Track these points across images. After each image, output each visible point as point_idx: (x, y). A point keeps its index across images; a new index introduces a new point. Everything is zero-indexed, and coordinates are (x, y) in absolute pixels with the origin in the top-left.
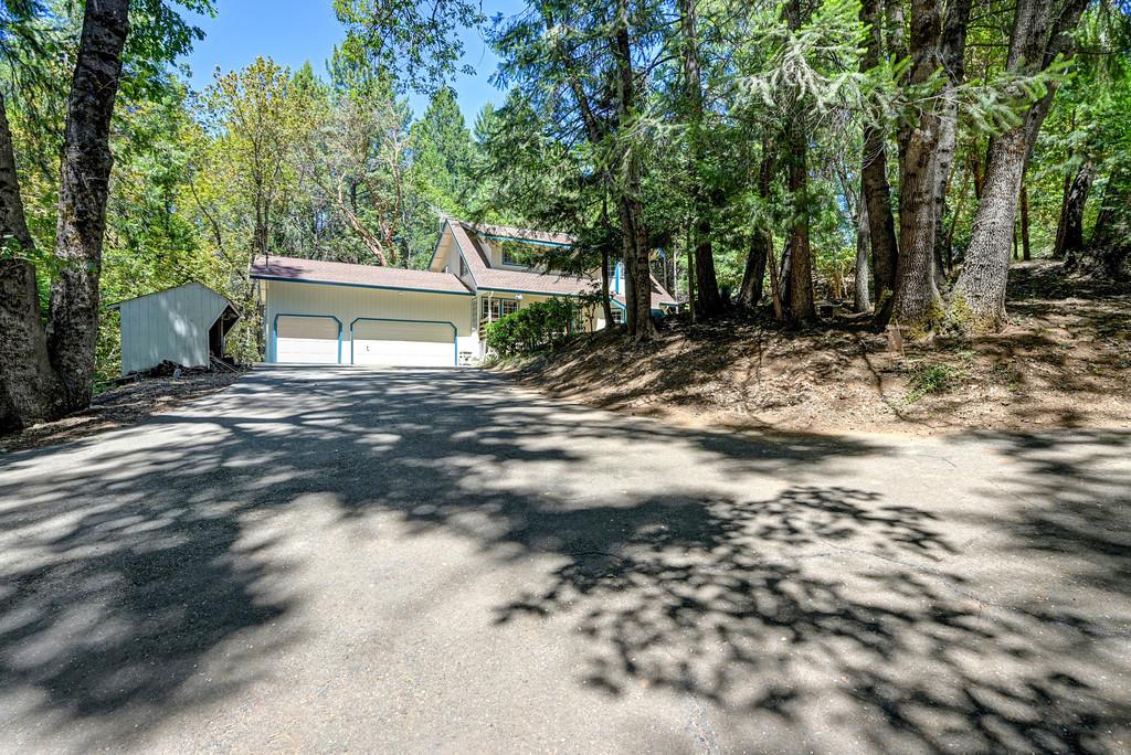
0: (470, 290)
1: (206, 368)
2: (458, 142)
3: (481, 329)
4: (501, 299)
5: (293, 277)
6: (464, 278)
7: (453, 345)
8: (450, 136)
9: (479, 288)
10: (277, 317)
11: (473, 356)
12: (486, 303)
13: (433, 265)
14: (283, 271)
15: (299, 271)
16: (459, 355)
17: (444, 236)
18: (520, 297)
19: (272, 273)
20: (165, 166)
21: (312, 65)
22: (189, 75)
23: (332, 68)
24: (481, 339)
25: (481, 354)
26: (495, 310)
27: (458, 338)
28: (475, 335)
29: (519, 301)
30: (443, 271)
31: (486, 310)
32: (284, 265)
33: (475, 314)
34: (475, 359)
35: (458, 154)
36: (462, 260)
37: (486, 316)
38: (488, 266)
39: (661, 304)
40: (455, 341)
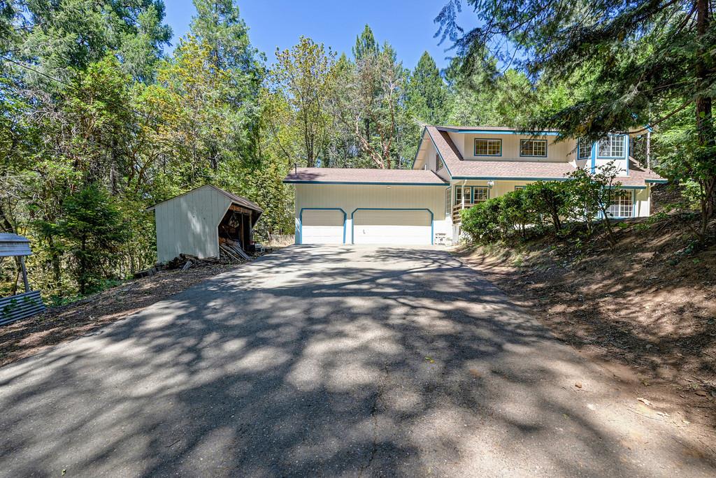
0: (445, 181)
1: (215, 259)
2: (434, 87)
3: (454, 214)
4: (472, 187)
5: (311, 180)
6: (440, 172)
7: (431, 227)
8: (429, 83)
9: (453, 178)
10: (302, 210)
11: (446, 236)
12: (459, 191)
13: (415, 166)
14: (306, 176)
15: (317, 175)
16: (435, 236)
17: (424, 141)
18: (492, 183)
19: (298, 178)
20: (250, 117)
21: (346, 55)
22: (265, 60)
23: (355, 51)
24: (454, 222)
25: (454, 235)
26: (467, 196)
27: (434, 222)
28: (449, 219)
29: (491, 187)
30: (423, 169)
31: (459, 196)
32: (309, 173)
33: (449, 201)
34: (448, 239)
35: (435, 95)
36: (438, 157)
37: (458, 202)
38: (461, 158)
39: (646, 181)
40: (431, 224)
